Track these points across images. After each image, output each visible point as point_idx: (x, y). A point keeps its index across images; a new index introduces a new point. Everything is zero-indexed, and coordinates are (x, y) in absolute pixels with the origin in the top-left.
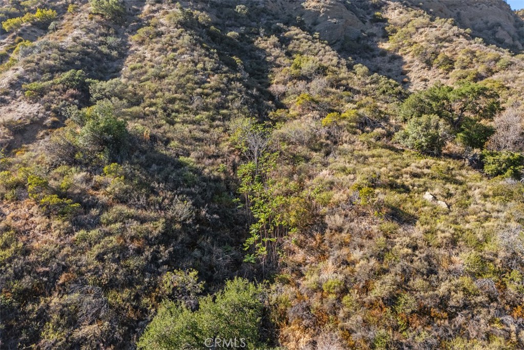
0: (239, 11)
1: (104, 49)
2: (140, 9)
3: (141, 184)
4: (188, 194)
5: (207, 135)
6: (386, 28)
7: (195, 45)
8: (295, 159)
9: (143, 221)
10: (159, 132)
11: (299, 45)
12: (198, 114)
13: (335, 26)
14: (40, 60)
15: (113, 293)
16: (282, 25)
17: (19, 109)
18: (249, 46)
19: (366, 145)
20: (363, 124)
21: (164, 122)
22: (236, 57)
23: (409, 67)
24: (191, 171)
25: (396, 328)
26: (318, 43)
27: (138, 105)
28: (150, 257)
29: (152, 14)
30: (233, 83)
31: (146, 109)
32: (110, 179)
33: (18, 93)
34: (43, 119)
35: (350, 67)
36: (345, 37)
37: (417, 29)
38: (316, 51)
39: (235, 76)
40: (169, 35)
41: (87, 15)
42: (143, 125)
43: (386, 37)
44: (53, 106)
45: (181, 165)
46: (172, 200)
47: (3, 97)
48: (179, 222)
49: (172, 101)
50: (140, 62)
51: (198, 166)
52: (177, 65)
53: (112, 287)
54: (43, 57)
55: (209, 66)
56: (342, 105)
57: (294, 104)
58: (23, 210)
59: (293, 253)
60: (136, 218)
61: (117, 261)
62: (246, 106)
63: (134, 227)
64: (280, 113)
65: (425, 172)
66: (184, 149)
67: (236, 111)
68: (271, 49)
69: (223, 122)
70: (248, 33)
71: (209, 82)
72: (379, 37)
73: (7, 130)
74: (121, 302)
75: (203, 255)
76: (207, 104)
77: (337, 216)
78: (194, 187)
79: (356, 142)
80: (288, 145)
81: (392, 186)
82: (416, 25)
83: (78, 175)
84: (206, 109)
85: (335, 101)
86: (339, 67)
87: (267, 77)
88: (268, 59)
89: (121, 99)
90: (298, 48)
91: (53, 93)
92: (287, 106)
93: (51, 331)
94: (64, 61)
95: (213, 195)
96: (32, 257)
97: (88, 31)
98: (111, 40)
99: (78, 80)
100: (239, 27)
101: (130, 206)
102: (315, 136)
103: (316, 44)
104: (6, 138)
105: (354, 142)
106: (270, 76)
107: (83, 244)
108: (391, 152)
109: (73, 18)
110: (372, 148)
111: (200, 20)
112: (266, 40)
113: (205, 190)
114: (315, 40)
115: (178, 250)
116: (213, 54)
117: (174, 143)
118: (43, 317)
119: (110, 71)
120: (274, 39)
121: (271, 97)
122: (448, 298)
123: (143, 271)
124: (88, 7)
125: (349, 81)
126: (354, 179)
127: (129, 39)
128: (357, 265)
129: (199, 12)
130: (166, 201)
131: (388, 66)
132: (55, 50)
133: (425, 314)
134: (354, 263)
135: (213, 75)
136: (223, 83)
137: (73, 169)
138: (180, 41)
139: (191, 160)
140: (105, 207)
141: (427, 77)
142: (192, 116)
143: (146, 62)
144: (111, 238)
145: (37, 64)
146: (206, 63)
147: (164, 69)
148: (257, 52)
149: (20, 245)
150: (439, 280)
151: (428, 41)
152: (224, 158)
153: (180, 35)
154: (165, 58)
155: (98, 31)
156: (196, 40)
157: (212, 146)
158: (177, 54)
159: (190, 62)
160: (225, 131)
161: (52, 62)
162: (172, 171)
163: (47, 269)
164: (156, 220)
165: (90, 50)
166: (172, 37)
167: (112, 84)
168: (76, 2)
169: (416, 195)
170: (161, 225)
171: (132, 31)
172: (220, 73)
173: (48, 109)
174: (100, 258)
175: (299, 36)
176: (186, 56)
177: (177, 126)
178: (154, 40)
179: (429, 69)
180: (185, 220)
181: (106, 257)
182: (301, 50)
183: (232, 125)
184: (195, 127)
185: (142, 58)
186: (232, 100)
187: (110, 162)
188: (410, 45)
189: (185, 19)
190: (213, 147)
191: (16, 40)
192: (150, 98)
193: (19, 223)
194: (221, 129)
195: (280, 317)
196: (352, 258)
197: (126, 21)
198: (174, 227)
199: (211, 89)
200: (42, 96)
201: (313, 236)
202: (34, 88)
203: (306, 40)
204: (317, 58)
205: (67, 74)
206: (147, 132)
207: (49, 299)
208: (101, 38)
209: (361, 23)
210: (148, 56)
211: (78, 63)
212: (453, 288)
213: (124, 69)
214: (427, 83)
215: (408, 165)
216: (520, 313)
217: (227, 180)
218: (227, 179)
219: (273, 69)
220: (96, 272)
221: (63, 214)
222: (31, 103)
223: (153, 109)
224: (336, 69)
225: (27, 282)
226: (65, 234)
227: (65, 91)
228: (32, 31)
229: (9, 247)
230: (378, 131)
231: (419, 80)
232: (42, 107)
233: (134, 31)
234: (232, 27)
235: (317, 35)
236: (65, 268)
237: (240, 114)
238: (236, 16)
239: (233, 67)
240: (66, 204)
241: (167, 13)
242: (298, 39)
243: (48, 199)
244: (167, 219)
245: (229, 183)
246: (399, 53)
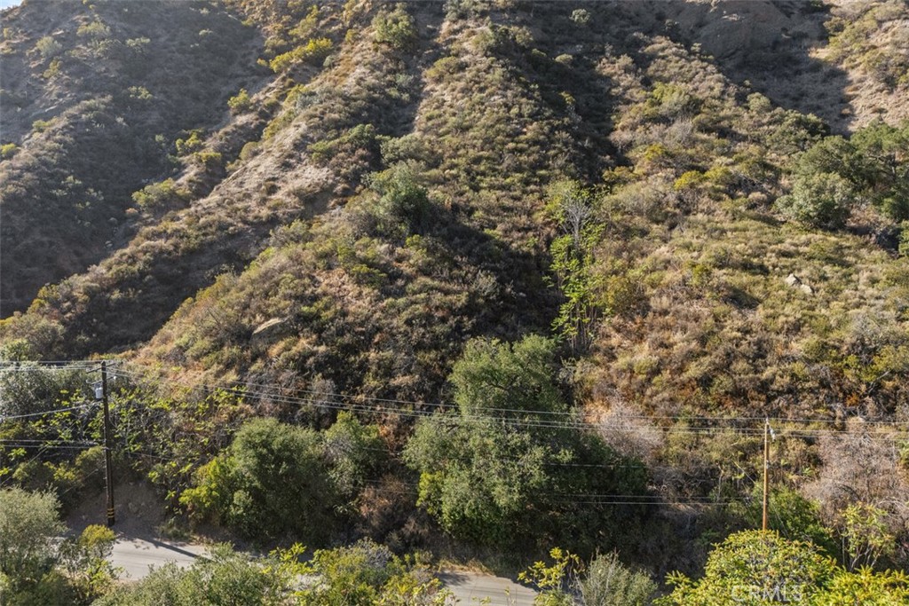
0: (576, 18)
1: (394, 93)
2: (438, 28)
3: (444, 258)
4: (492, 270)
5: (519, 203)
6: (826, 24)
7: (509, 80)
8: (628, 232)
9: (447, 293)
10: (461, 200)
11: (666, 66)
12: (508, 177)
13: (734, 27)
14: (323, 113)
15: (421, 353)
16: (641, 36)
17: (306, 175)
18: (588, 72)
19: (730, 215)
20: (734, 186)
21: (468, 188)
22: (566, 93)
23: (856, 89)
24: (497, 245)
25: (705, 407)
26: (696, 62)
27: (437, 167)
28: (454, 325)
29: (452, 37)
30: (556, 132)
31: (447, 171)
32: (412, 251)
33: (303, 156)
34: (333, 186)
35: (741, 99)
36: (752, 41)
37: (880, 23)
38: (690, 74)
39: (560, 122)
40: (476, 67)
41: (370, 45)
42: (443, 192)
43: (824, 38)
44: (343, 171)
45: (487, 238)
46: (475, 275)
47: (287, 160)
48: (483, 297)
49: (477, 160)
50: (438, 108)
51: (506, 239)
52: (485, 110)
53: (420, 349)
54: (326, 109)
55: (526, 110)
56: (711, 160)
57: (642, 158)
58: (335, 279)
59: (608, 336)
60: (440, 290)
61: (424, 326)
62: (573, 164)
63: (438, 298)
64: (620, 172)
65: (801, 251)
66: (490, 221)
67: (557, 172)
68: (620, 75)
69: (540, 185)
70: (588, 53)
71: (525, 133)
72: (812, 39)
73: (297, 199)
74: (428, 361)
75: (507, 331)
76: (520, 163)
77: (664, 298)
78: (499, 262)
79: (718, 212)
80: (623, 215)
81: (746, 267)
82: (879, 16)
83: (381, 248)
84: (519, 169)
85: (703, 153)
86: (723, 100)
87: (609, 119)
88: (614, 91)
89: (418, 160)
90: (663, 71)
91: (342, 154)
92: (633, 162)
93: (371, 379)
94: (349, 113)
95: (520, 272)
96: (350, 319)
97: (374, 67)
98: (402, 79)
99: (367, 138)
100: (575, 44)
101: (433, 279)
102: (660, 203)
103: (693, 63)
104: (297, 208)
105: (714, 211)
106: (613, 117)
107: (393, 311)
108: (762, 225)
109: (353, 48)
110: (738, 219)
111: (518, 40)
112: (613, 63)
113: (512, 267)
114: (692, 57)
115: (481, 324)
116: (534, 90)
117: (479, 214)
118: (363, 366)
119: (400, 121)
120: (625, 60)
121: (612, 149)
122: (772, 381)
123: (448, 337)
124: (371, 31)
125: (734, 122)
126: (699, 256)
127: (423, 74)
128: (675, 347)
129: (517, 28)
130: (470, 275)
131: (821, 88)
132: (339, 99)
133: (740, 396)
134: (671, 345)
135: (531, 123)
136: (544, 134)
137: (375, 240)
138: (490, 77)
139: (497, 232)
140: (410, 279)
141: (884, 106)
142: (501, 179)
143: (445, 108)
144: (418, 306)
145: (321, 119)
146: (523, 106)
147: (467, 118)
148: (598, 82)
149: (339, 308)
150: (766, 365)
151: (896, 44)
152: (536, 231)
153: (490, 67)
154: (469, 102)
155: (385, 67)
156: (511, 72)
157: (523, 216)
158: (485, 95)
159: (501, 106)
160: (540, 199)
161: (336, 116)
162: (476, 245)
163: (364, 329)
164: (459, 292)
165: (376, 95)
166: (478, 71)
167: (406, 141)
168: (355, 26)
169: (776, 277)
170: (464, 298)
171: (428, 61)
172: (541, 119)
173: (338, 174)
174: (409, 322)
175: (667, 52)
176: (496, 97)
177: (483, 192)
178: (456, 76)
179: (891, 92)
180: (488, 295)
181: (414, 322)
182: (666, 74)
183: (549, 189)
184: (504, 193)
185: (440, 101)
186: (553, 157)
187: (412, 234)
188: (863, 51)
189: (497, 41)
190: (524, 218)
191: (287, 84)
192: (451, 157)
193: (333, 290)
194: (537, 195)
195: (585, 394)
196: (671, 340)
197: (419, 48)
198: (477, 301)
199: (527, 143)
200: (330, 159)
201: (633, 320)
202: (321, 149)
203: (677, 58)
204: (690, 87)
205: (355, 131)
206: (448, 201)
207: (367, 354)
208: (389, 77)
209: (782, 16)
210: (448, 98)
211: (365, 114)
212: (781, 372)
213: (417, 118)
214: (883, 115)
215: (781, 242)
216: (854, 401)
217: (538, 257)
218: (538, 255)
219: (620, 106)
220: (405, 334)
221: (372, 283)
222: (318, 168)
223: (454, 172)
224: (717, 102)
225: (347, 338)
226: (376, 301)
227: (353, 151)
228: (304, 70)
229: (329, 309)
230: (756, 195)
231: (870, 110)
232: (330, 172)
233: (430, 62)
234: (563, 46)
235: (696, 47)
236: (379, 329)
237: (563, 176)
238: (572, 28)
239: (560, 108)
240: (374, 274)
241: (473, 33)
242: (663, 58)
243: (358, 268)
244: (470, 293)
245: (540, 260)
246: (844, 66)
